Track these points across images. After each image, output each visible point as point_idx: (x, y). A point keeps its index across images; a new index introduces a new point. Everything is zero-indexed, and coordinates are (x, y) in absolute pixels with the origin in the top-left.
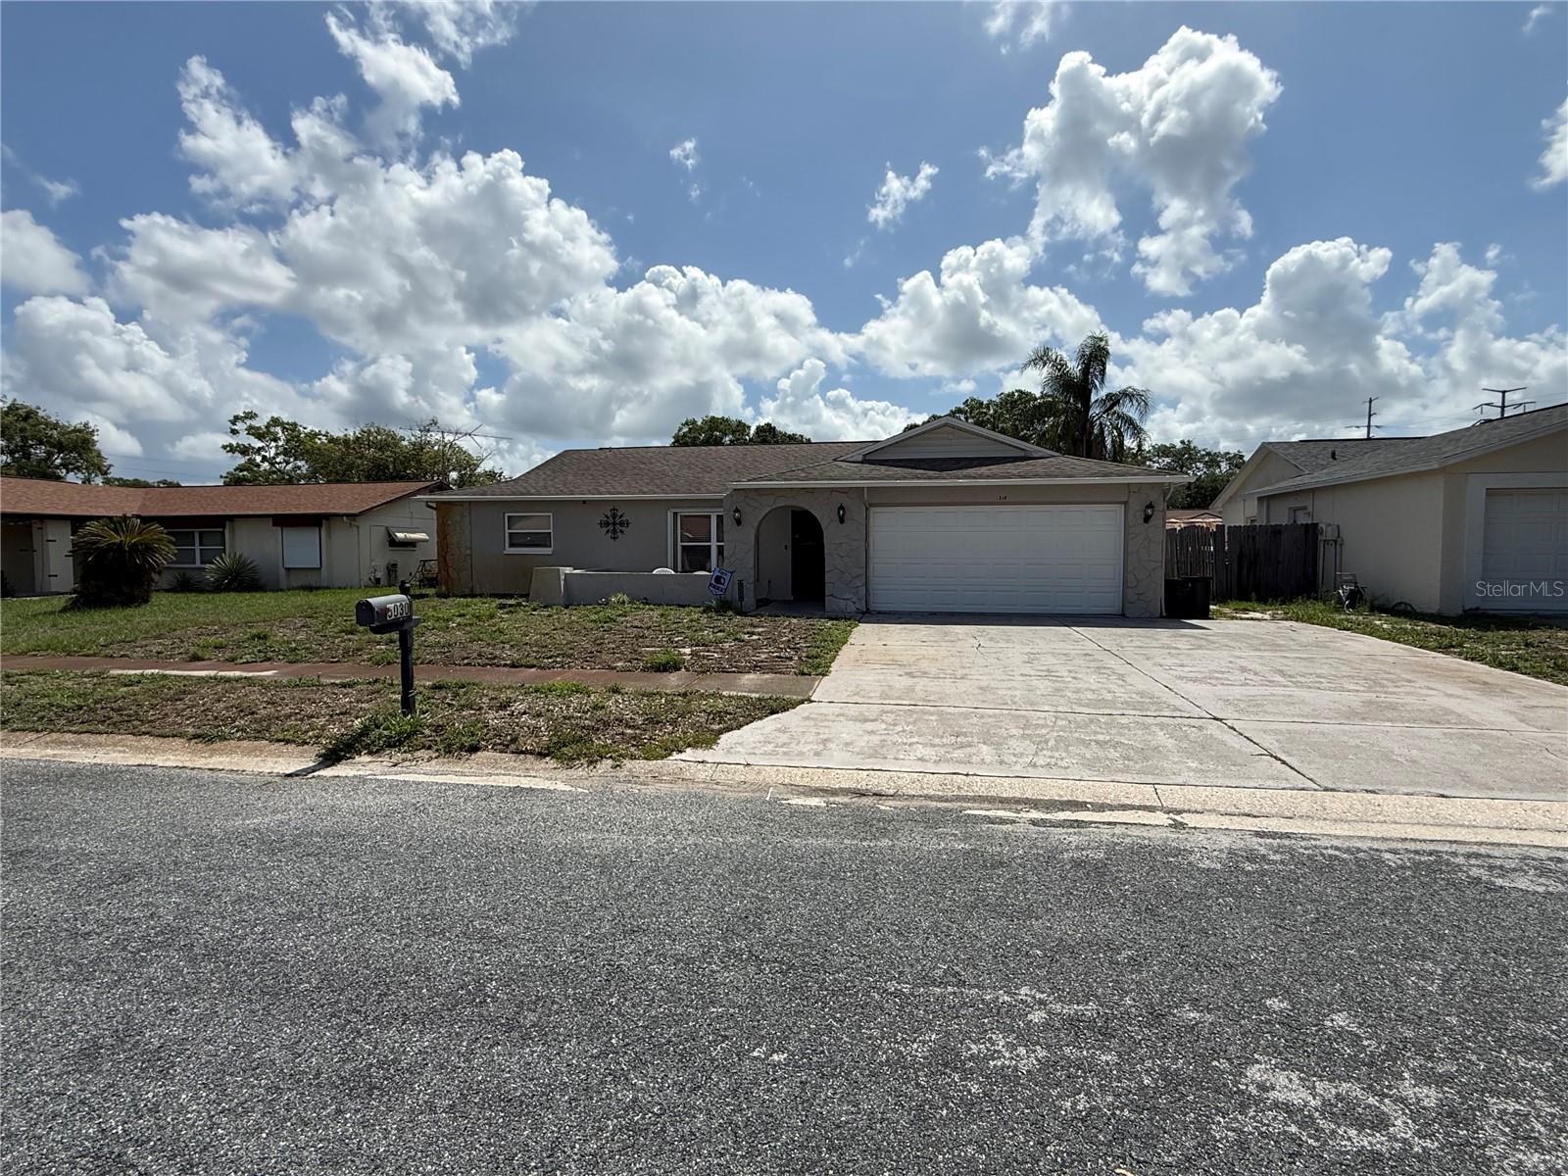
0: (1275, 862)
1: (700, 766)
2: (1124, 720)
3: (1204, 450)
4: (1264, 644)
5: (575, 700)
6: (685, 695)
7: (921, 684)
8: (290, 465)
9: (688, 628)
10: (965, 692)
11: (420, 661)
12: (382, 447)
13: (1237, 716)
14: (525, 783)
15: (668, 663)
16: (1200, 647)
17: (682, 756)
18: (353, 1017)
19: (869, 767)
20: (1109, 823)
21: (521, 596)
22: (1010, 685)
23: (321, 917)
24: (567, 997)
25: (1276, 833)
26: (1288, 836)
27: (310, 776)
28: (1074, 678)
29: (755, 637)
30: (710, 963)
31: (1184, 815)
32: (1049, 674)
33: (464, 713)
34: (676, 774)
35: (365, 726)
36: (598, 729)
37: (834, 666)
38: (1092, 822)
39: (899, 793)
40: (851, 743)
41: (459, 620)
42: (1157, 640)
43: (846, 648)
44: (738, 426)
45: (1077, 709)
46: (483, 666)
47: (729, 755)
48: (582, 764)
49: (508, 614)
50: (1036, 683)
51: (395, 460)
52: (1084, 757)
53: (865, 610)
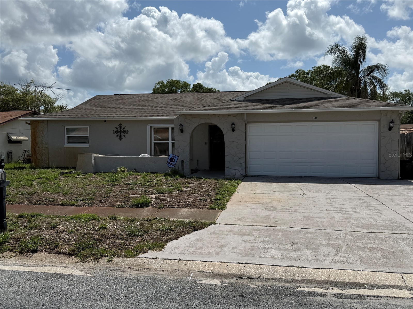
1: (154, 261)
2: (382, 236)
5: (91, 224)
6: (150, 220)
7: (273, 215)
9: (156, 184)
10: (296, 219)
11: (15, 202)
12: (7, 94)
14: (59, 271)
15: (143, 203)
17: (146, 255)
19: (245, 262)
20: (377, 297)
21: (73, 168)
22: (320, 215)
28: (355, 212)
29: (189, 189)
32: (341, 210)
33: (32, 231)
34: (141, 265)
36: (102, 240)
37: (229, 204)
38: (368, 296)
39: (261, 277)
40: (236, 248)
41: (39, 180)
42: (396, 191)
43: (234, 195)
44: (184, 84)
45: (358, 229)
46: (47, 205)
47: (170, 254)
48: (91, 260)
49: (64, 177)
50: (335, 214)
51: (13, 100)
52: (362, 257)
53: (245, 175)
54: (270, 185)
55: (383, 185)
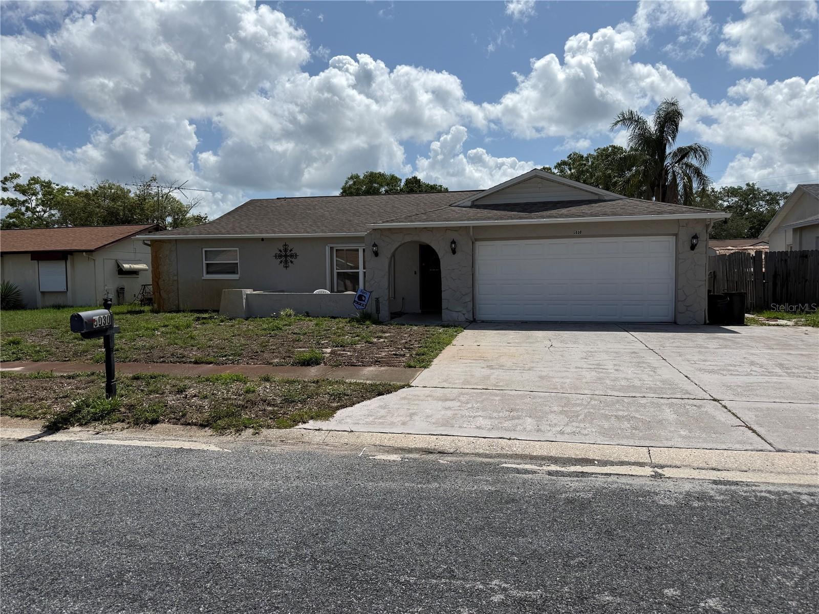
0: (717, 501)
1: (317, 433)
2: (643, 401)
3: (766, 191)
4: (778, 345)
5: (234, 386)
6: (317, 382)
7: (496, 374)
8: (47, 214)
9: (334, 334)
10: (528, 380)
11: (128, 359)
12: (114, 198)
13: (732, 397)
14: (187, 445)
15: (311, 359)
16: (726, 347)
17: (305, 426)
18: (32, 593)
19: (439, 433)
20: (606, 474)
21: (214, 311)
22: (564, 374)
23: (24, 532)
24: (177, 582)
25: (729, 481)
26: (736, 483)
27: (35, 441)
28: (617, 370)
29: (382, 340)
30: (282, 563)
31: (665, 469)
32: (598, 367)
33: (152, 396)
34: (297, 438)
35: (79, 406)
36: (247, 407)
37: (436, 361)
38: (593, 474)
39: (458, 451)
40: (431, 416)
41: (164, 329)
43: (448, 348)
44: (391, 179)
45: (610, 393)
46: (174, 363)
47: (340, 425)
48: (231, 432)
49: (201, 325)
50: (584, 373)
51: (124, 208)
52: (603, 427)
53: (472, 320)
54: (506, 334)
55: (677, 333)
